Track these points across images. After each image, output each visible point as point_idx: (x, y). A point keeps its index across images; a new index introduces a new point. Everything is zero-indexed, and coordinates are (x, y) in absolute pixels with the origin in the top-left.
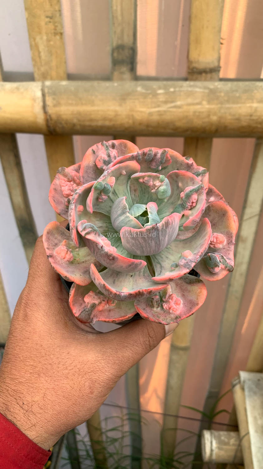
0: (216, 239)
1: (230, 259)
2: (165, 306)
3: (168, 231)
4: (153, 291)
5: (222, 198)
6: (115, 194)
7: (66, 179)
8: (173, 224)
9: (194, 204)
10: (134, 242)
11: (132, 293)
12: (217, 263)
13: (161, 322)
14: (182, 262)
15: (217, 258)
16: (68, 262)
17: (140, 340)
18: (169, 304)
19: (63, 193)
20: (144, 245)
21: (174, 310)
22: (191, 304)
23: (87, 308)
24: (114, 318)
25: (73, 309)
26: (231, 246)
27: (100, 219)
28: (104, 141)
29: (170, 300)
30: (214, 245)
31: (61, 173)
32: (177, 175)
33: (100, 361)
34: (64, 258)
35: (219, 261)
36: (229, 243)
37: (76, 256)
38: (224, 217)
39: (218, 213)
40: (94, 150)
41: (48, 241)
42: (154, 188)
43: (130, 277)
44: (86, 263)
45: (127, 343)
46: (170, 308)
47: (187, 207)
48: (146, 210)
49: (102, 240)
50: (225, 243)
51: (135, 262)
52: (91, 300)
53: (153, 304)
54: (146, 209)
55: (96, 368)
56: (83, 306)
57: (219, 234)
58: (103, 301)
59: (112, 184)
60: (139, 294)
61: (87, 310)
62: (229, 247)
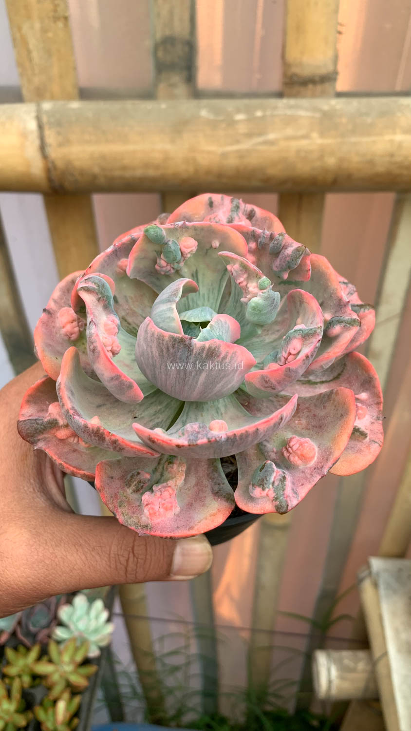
0: (300, 447)
1: (295, 493)
2: (146, 497)
4: (119, 443)
5: (380, 403)
8: (227, 360)
12: (265, 481)
15: (274, 474)
16: (66, 338)
18: (153, 498)
23: (42, 420)
24: (64, 462)
26: (314, 475)
29: (159, 493)
30: (290, 453)
34: (63, 327)
35: (272, 481)
36: (318, 468)
38: (340, 420)
40: (214, 201)
42: (246, 295)
43: (130, 417)
46: (148, 505)
47: (280, 359)
49: (107, 318)
50: (312, 463)
53: (131, 481)
54: (212, 320)
56: (40, 414)
57: (311, 443)
61: (40, 422)
62: (311, 474)
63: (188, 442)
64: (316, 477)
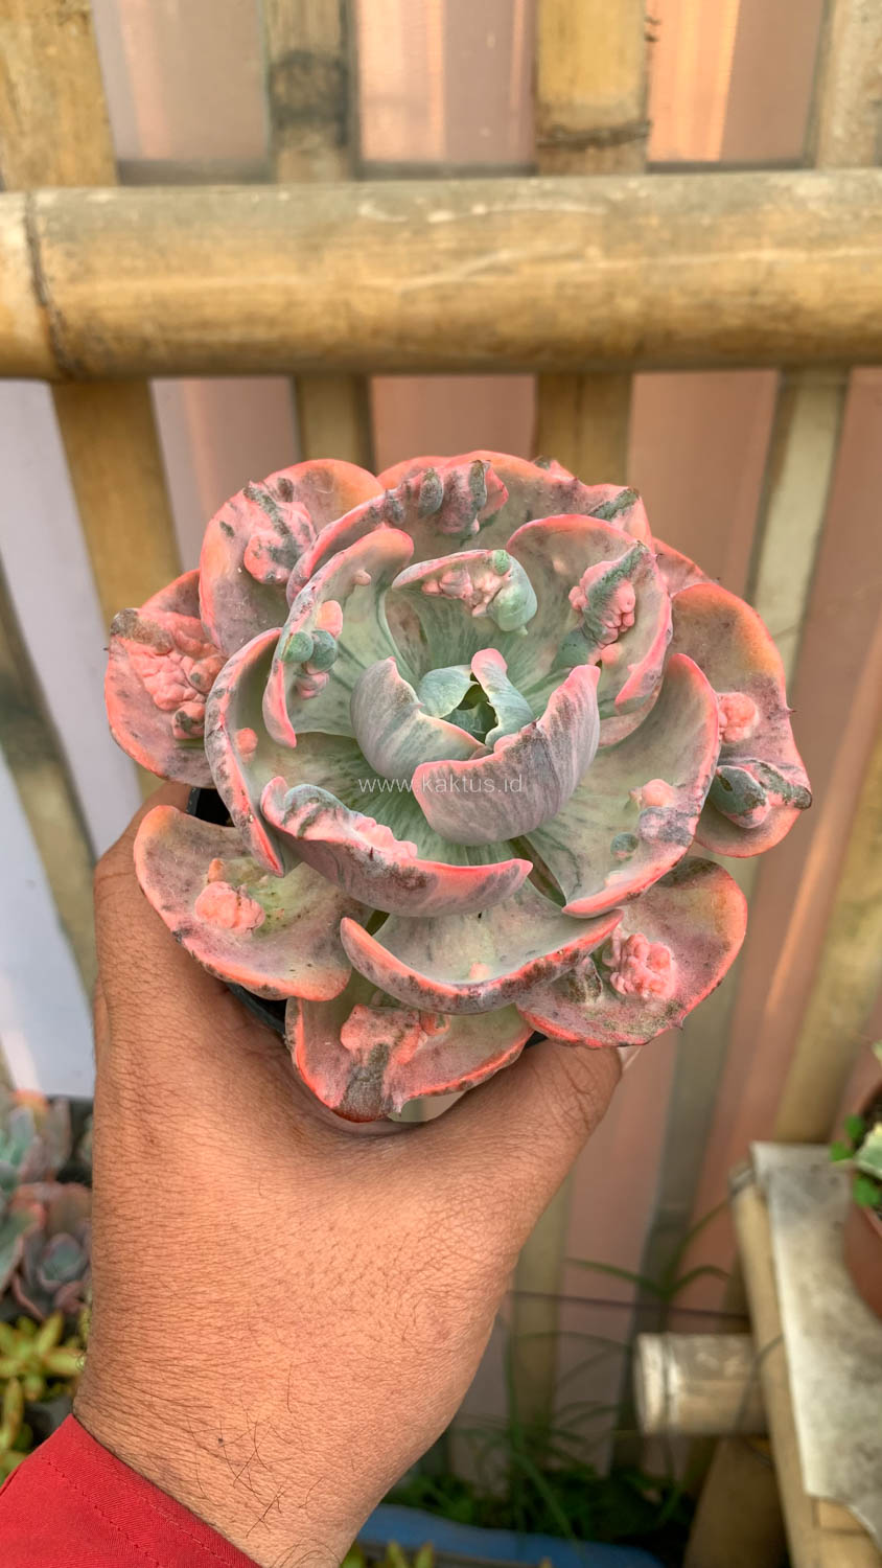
0: (727, 715)
1: (788, 768)
2: (622, 983)
3: (573, 736)
4: (581, 950)
5: (692, 566)
6: (345, 655)
7: (150, 649)
8: (584, 705)
9: (630, 620)
10: (471, 805)
11: (514, 978)
12: (755, 794)
13: (625, 1040)
14: (652, 826)
15: (750, 775)
16: (250, 935)
17: (551, 1113)
18: (633, 973)
19: (155, 698)
20: (506, 806)
21: (657, 987)
22: (702, 951)
23: (360, 1069)
24: (463, 1075)
25: (316, 1087)
26: (778, 725)
27: (315, 755)
28: (251, 483)
29: (632, 959)
30: (723, 733)
31: (126, 631)
32: (541, 536)
33: (446, 1222)
34: (235, 925)
35: (759, 785)
36: (771, 713)
37: (269, 902)
38: (731, 632)
39: (706, 626)
40: (227, 523)
41: (158, 882)
42: (481, 602)
43: (475, 922)
44: (309, 919)
45: (515, 1136)
46: (639, 987)
47: (608, 636)
48: (475, 683)
49: (358, 829)
50: (757, 718)
51: (496, 873)
52: (365, 1037)
53: (577, 990)
54: (473, 678)
55: (439, 1251)
56: (344, 1067)
57: (732, 695)
58: (408, 1026)
59: (334, 629)
60: (539, 974)
61: (364, 1074)
62: (773, 729)
63: (684, 845)
64: (783, 726)
